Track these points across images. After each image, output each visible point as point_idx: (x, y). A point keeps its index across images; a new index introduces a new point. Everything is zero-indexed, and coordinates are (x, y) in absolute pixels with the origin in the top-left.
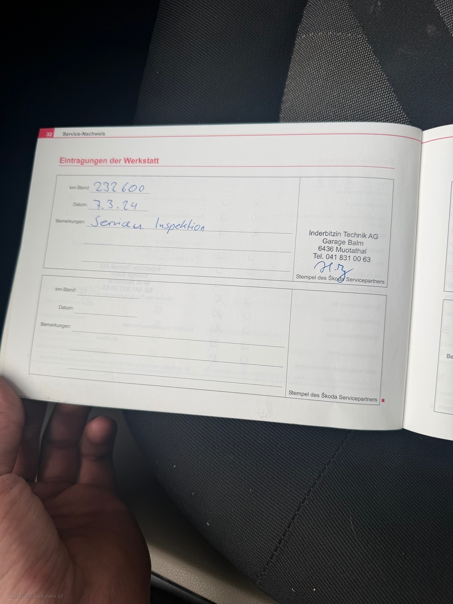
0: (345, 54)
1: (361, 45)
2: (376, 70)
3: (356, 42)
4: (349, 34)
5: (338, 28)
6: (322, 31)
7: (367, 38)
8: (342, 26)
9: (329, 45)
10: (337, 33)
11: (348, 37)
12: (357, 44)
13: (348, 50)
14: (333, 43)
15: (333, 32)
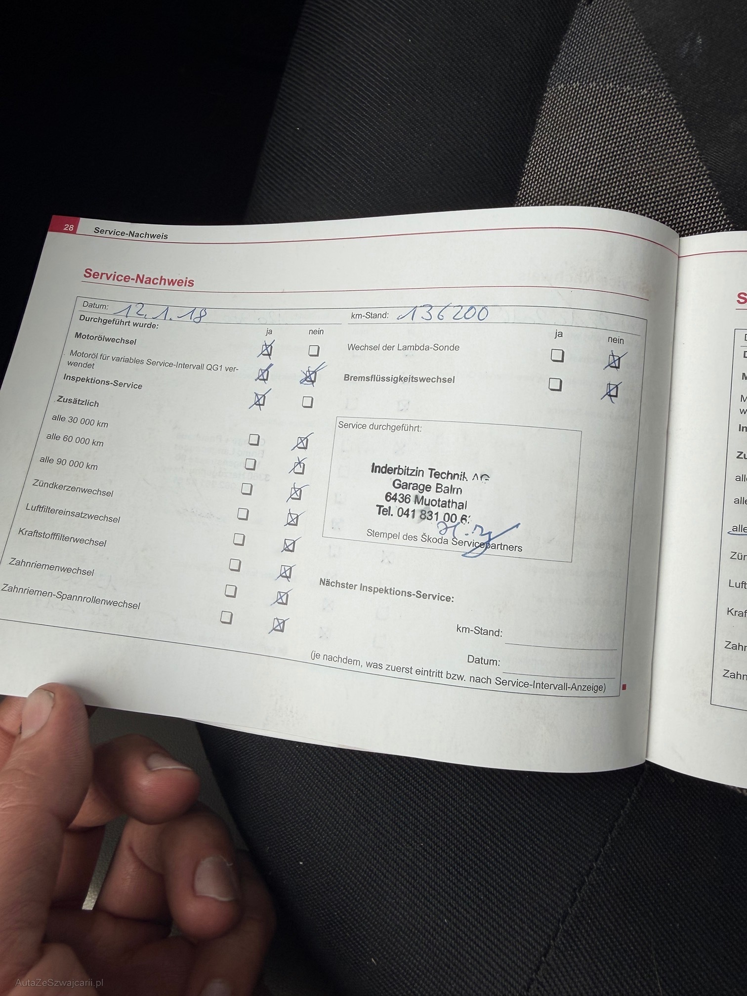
0: (635, 124)
1: (665, 111)
2: (690, 157)
3: (655, 105)
4: (643, 90)
5: (625, 78)
6: (596, 79)
7: (675, 99)
8: (632, 75)
9: (608, 107)
10: (622, 86)
11: (643, 96)
12: (658, 108)
13: (640, 118)
14: (616, 104)
15: (616, 85)
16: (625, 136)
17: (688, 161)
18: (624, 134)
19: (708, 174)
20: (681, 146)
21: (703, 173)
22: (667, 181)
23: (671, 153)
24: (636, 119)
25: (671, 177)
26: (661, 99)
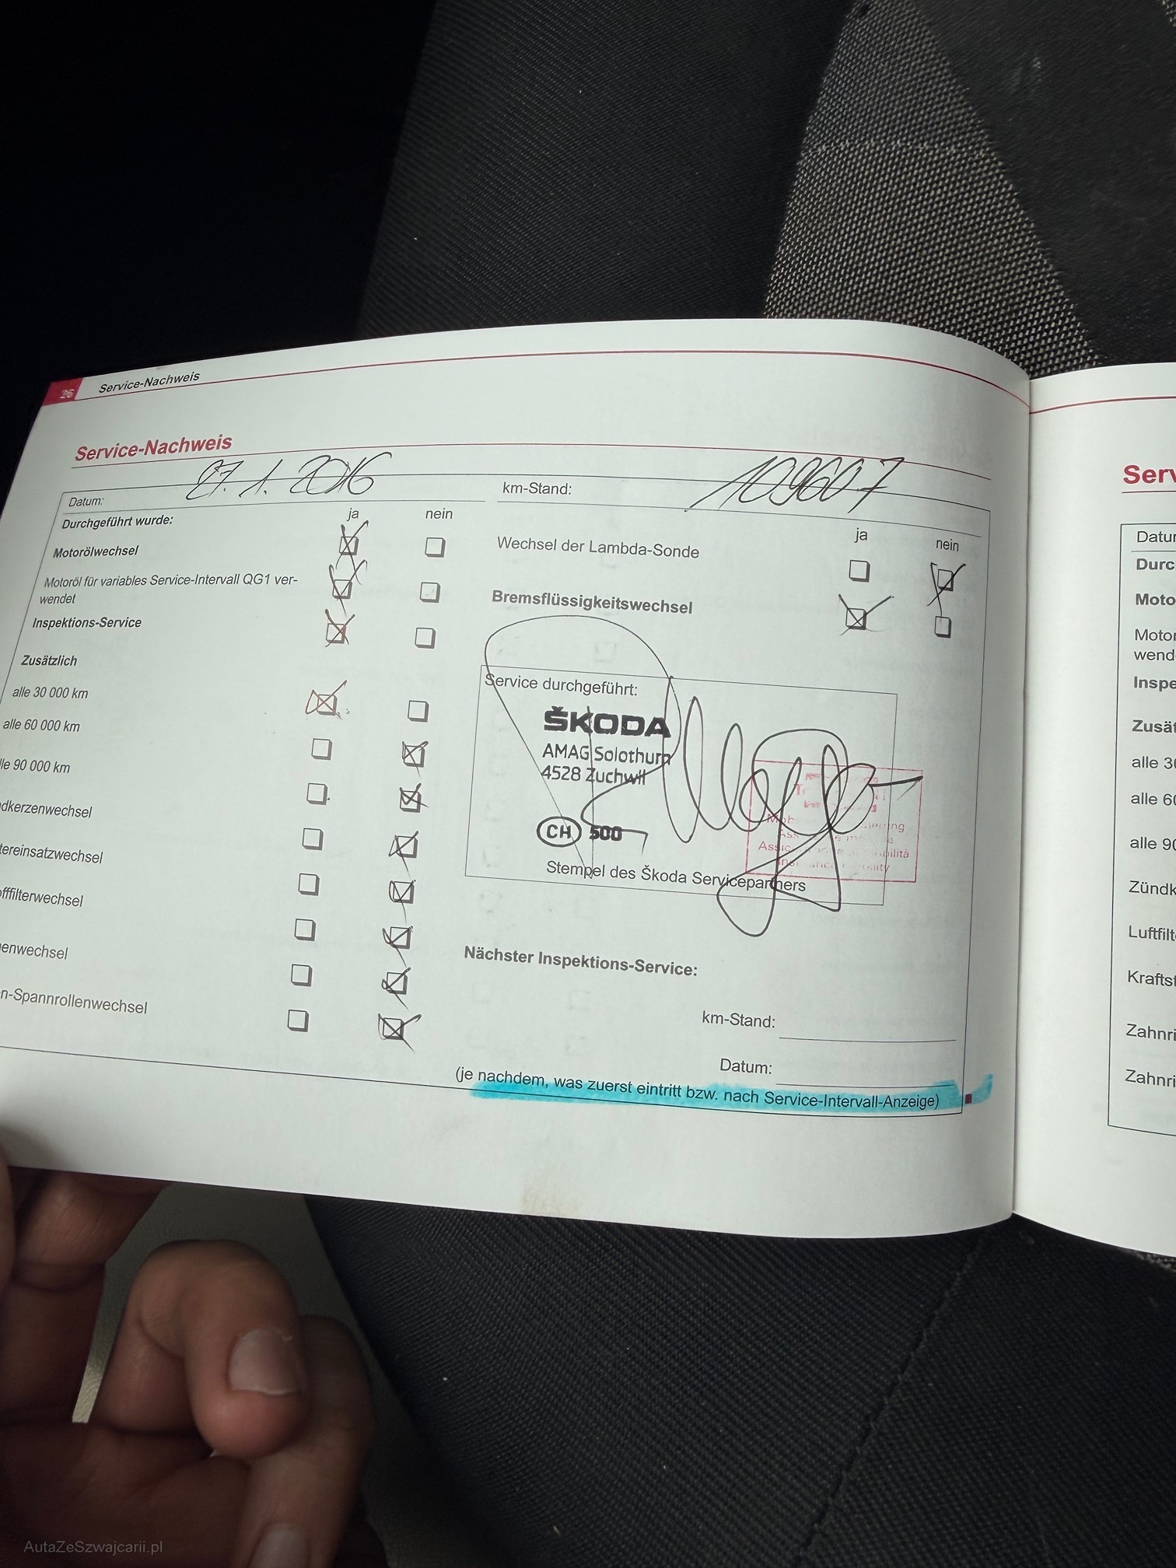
0: (938, 202)
2: (1026, 250)
3: (969, 171)
4: (949, 149)
5: (920, 130)
6: (875, 136)
7: (1002, 160)
8: (932, 125)
9: (894, 178)
10: (917, 144)
11: (949, 157)
13: (946, 193)
14: (907, 173)
15: (906, 142)
16: (922, 223)
17: (1024, 258)
18: (921, 219)
19: (1056, 278)
20: (1012, 234)
21: (1048, 276)
22: (992, 291)
23: (997, 246)
24: (940, 195)
25: (997, 284)
26: (977, 162)
